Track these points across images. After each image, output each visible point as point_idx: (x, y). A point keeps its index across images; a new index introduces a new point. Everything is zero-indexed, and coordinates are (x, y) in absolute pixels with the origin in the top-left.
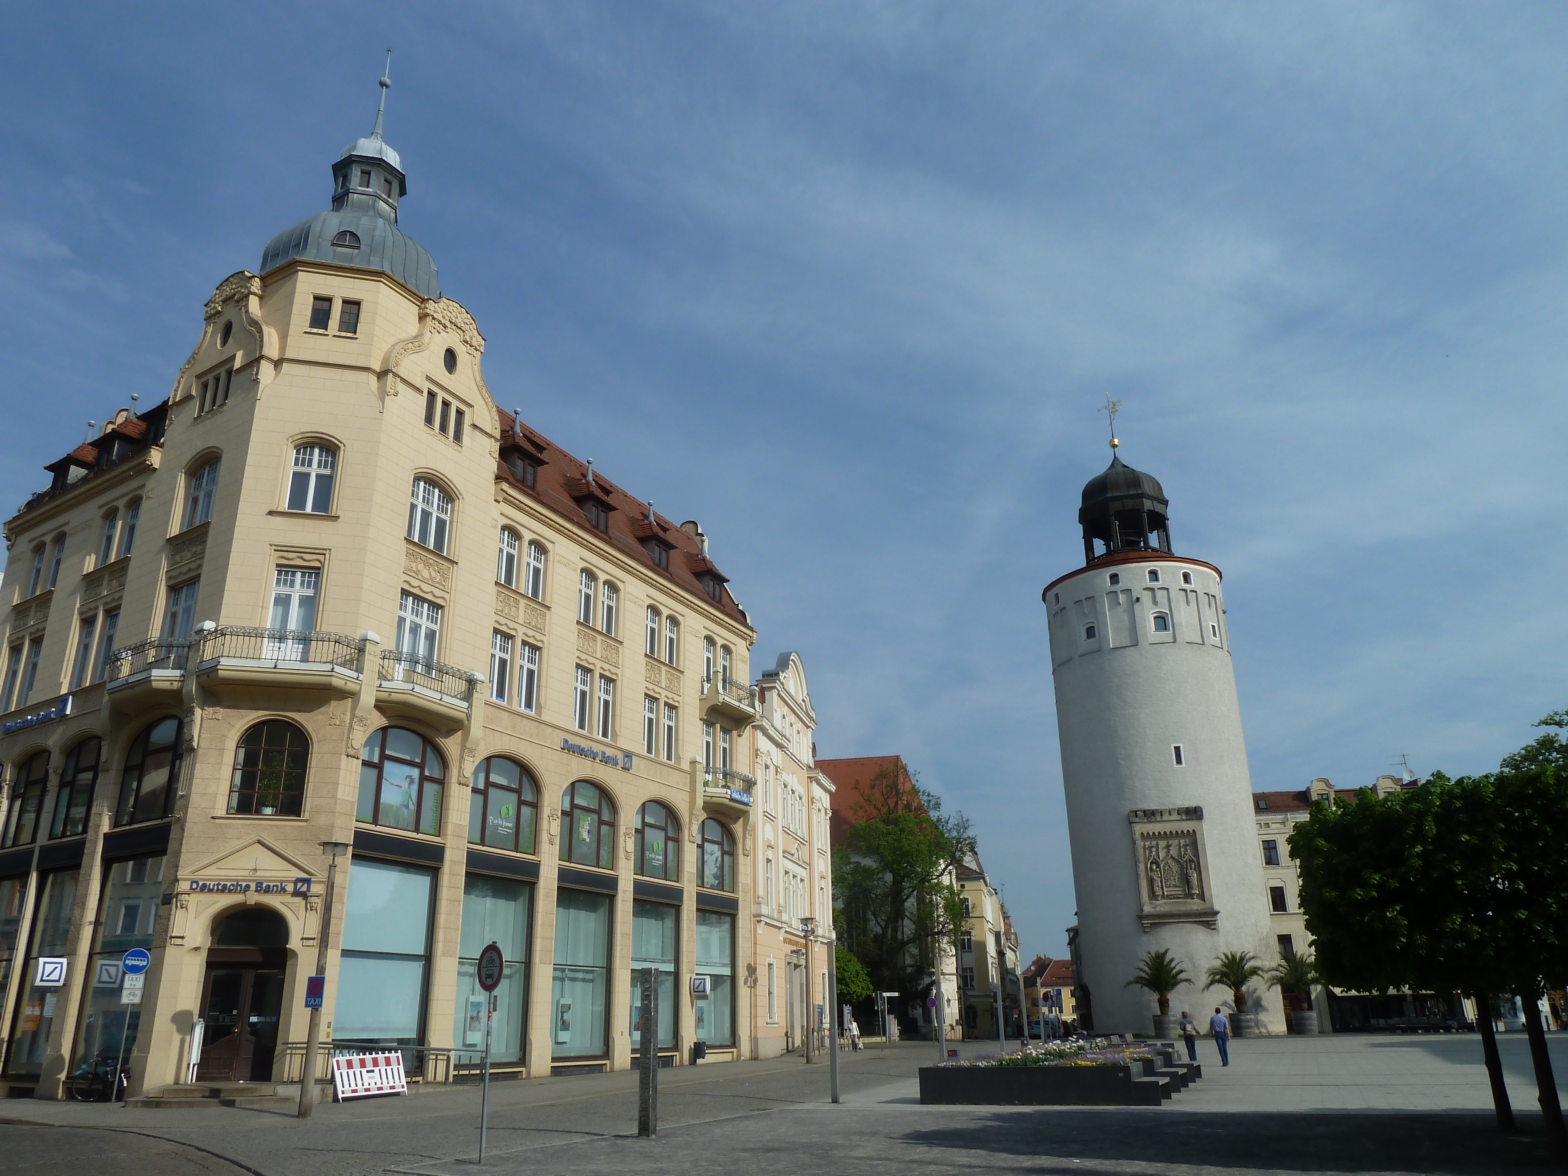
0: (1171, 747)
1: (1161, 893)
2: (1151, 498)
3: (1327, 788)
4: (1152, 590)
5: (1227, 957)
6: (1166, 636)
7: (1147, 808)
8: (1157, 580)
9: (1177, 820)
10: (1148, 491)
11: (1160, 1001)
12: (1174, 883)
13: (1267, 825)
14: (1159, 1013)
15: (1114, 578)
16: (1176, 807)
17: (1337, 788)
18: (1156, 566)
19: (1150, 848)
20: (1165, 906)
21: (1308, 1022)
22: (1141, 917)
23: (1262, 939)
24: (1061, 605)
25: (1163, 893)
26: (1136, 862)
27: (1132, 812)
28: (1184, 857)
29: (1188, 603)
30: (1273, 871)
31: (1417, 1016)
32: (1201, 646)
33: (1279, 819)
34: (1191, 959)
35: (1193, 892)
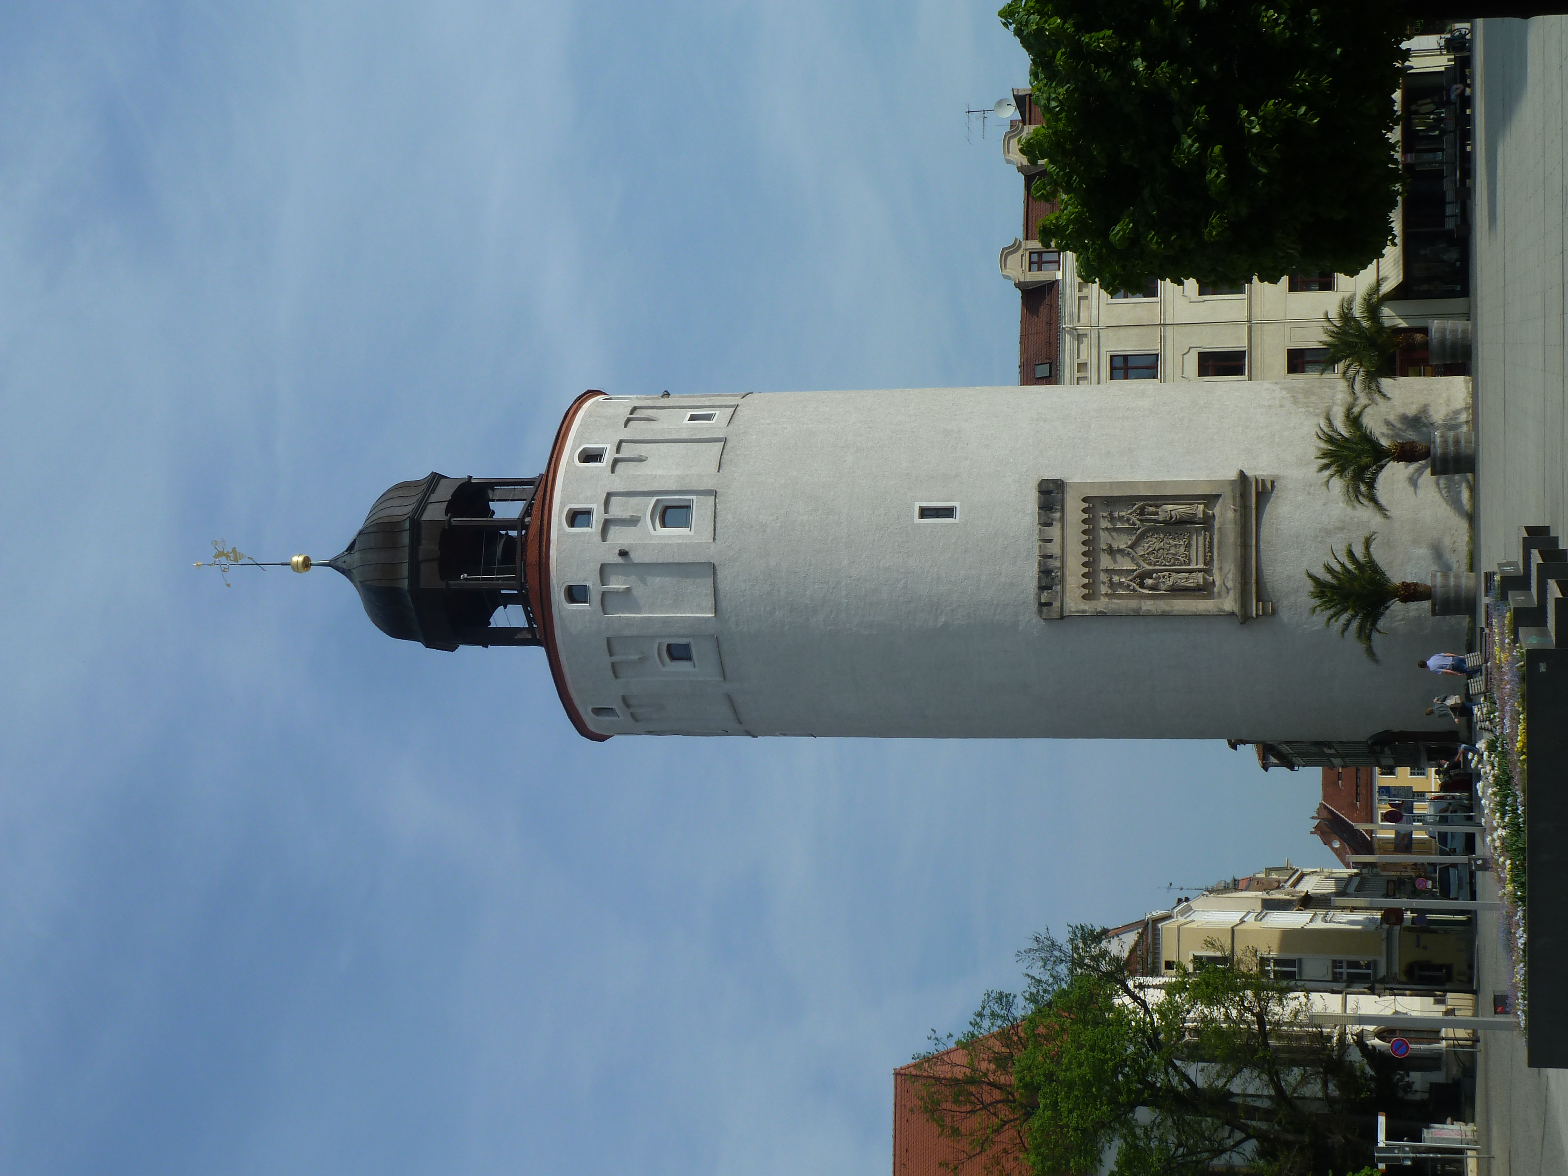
0: (919, 526)
1: (1200, 575)
2: (422, 505)
3: (1020, 252)
4: (606, 525)
5: (1325, 467)
6: (701, 508)
7: (1035, 583)
8: (588, 513)
9: (1062, 528)
10: (408, 510)
11: (1405, 599)
12: (1182, 549)
13: (1082, 366)
14: (1427, 604)
15: (575, 594)
16: (1037, 528)
17: (1020, 235)
18: (561, 512)
19: (1112, 584)
20: (1226, 570)
21: (1448, 336)
22: (1245, 618)
23: (1295, 401)
24: (617, 706)
25: (1200, 571)
26: (1137, 615)
27: (1040, 612)
28: (1134, 524)
29: (640, 460)
30: (1170, 364)
31: (1442, 150)
32: (729, 445)
33: (1072, 344)
34: (1328, 533)
35: (1201, 515)
